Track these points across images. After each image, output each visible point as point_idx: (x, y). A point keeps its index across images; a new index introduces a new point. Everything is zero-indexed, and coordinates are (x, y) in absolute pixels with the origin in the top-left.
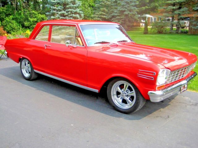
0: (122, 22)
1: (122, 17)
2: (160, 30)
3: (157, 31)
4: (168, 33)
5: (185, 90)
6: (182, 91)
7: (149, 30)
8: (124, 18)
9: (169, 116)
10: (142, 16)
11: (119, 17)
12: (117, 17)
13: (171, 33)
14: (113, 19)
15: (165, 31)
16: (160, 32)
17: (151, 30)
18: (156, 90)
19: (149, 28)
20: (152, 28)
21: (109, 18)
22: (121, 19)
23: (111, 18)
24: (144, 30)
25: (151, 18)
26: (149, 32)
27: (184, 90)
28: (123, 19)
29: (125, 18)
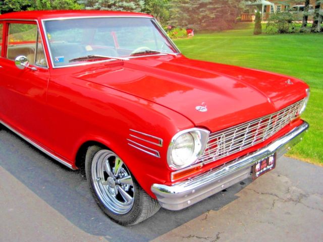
0: (216, 14)
1: (216, 6)
2: (282, 28)
3: (277, 30)
4: (296, 33)
5: (268, 170)
6: (258, 173)
7: (263, 27)
8: (220, 6)
9: (219, 236)
10: (254, 4)
11: (211, 6)
12: (208, 6)
13: (303, 32)
14: (201, 10)
15: (293, 28)
16: (282, 32)
17: (267, 27)
18: (171, 182)
19: (264, 24)
20: (268, 25)
21: (196, 7)
22: (215, 9)
23: (198, 8)
24: (255, 28)
25: (272, 6)
26: (263, 31)
27: (265, 169)
28: (218, 9)
29: (222, 7)
